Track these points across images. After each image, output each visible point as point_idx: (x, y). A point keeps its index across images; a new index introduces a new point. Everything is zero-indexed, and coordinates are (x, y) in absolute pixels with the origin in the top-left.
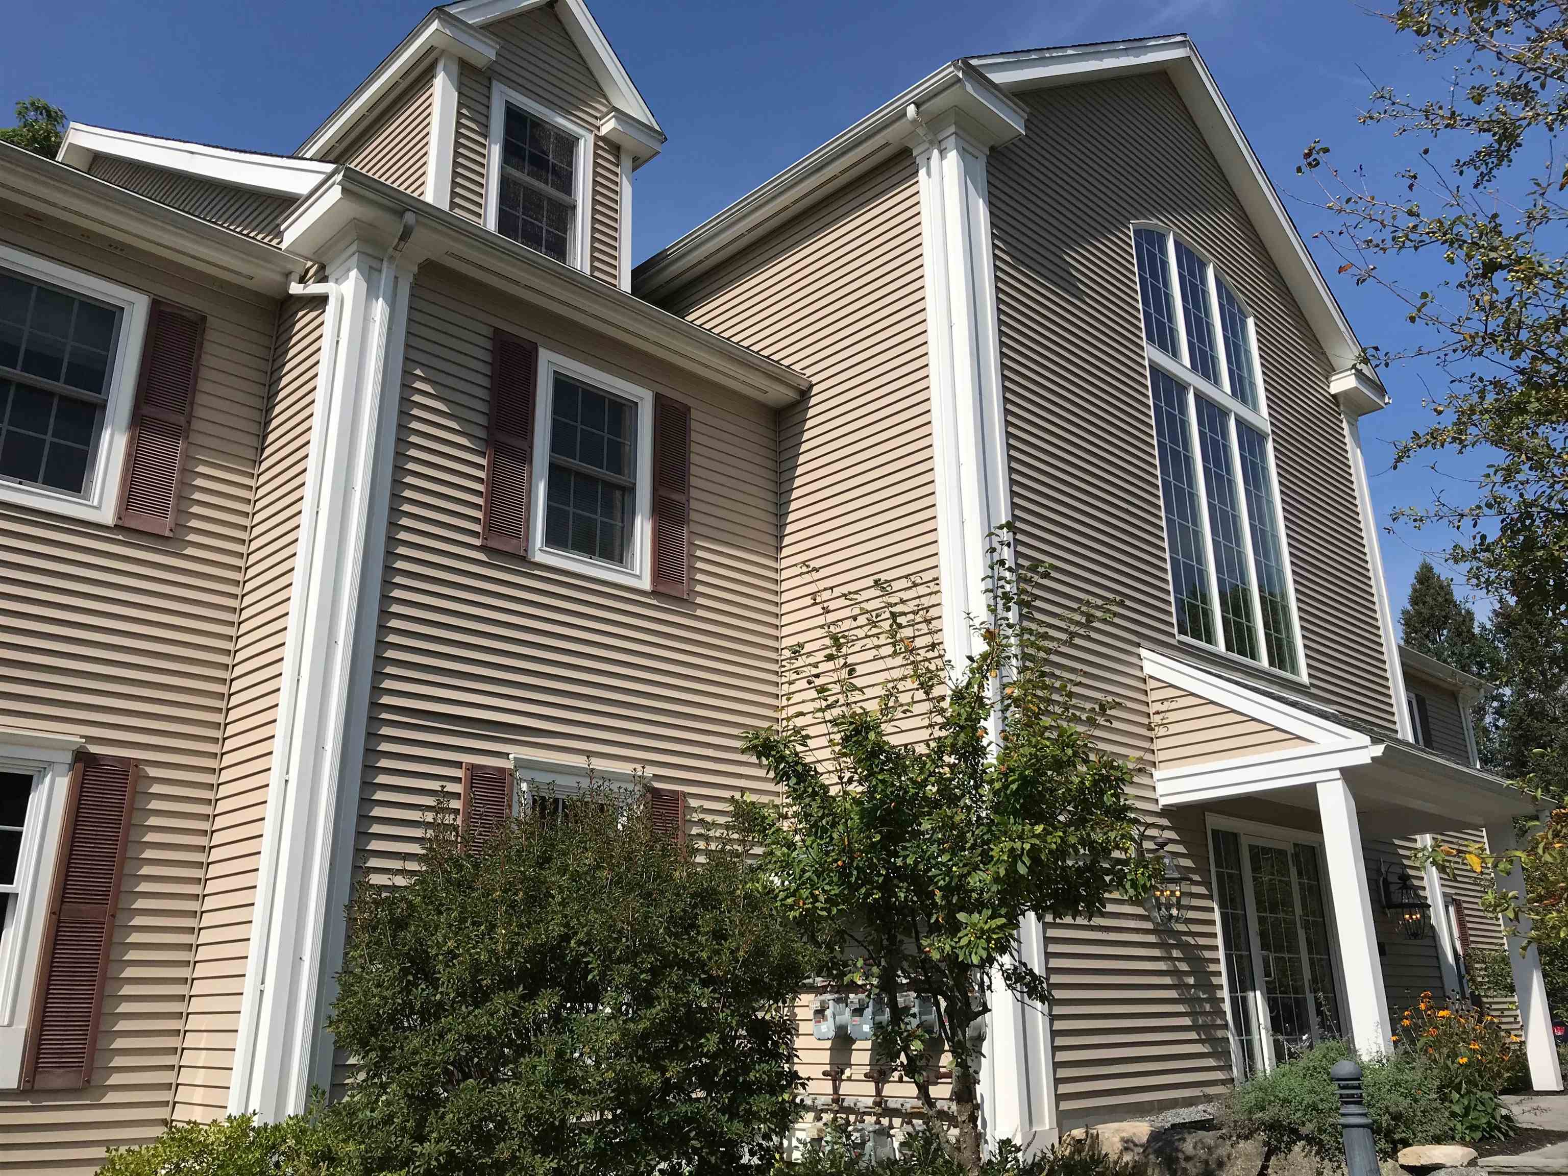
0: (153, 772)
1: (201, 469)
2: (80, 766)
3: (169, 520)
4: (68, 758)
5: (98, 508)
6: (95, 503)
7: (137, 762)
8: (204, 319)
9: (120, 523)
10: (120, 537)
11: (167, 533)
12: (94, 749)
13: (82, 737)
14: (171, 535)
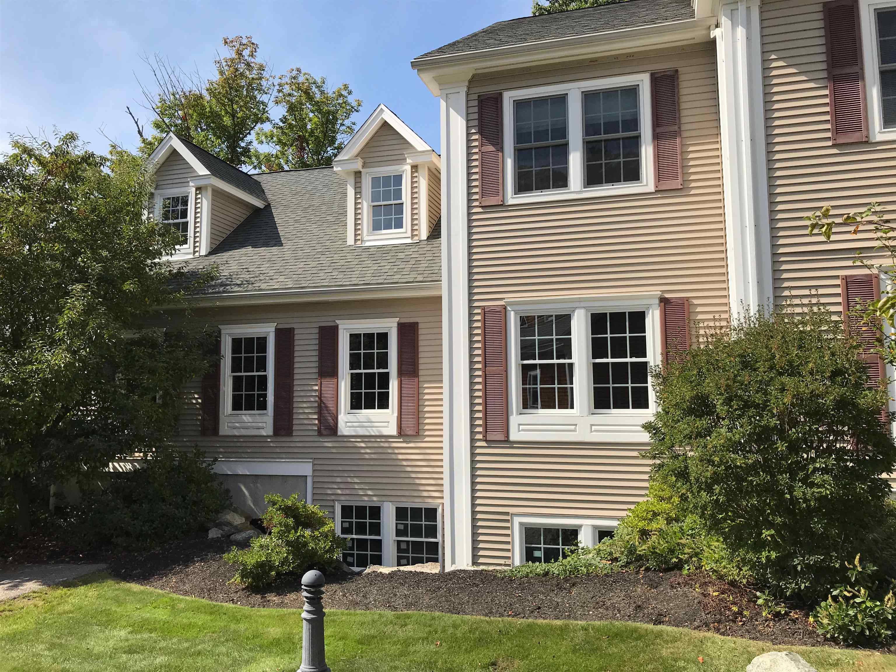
0: (696, 302)
1: (691, 149)
2: (663, 304)
3: (680, 181)
4: (657, 301)
5: (647, 185)
6: (645, 184)
7: (688, 299)
8: (677, 71)
9: (657, 189)
10: (659, 196)
11: (680, 187)
12: (667, 296)
13: (661, 291)
14: (682, 187)
